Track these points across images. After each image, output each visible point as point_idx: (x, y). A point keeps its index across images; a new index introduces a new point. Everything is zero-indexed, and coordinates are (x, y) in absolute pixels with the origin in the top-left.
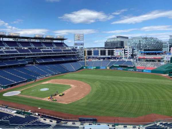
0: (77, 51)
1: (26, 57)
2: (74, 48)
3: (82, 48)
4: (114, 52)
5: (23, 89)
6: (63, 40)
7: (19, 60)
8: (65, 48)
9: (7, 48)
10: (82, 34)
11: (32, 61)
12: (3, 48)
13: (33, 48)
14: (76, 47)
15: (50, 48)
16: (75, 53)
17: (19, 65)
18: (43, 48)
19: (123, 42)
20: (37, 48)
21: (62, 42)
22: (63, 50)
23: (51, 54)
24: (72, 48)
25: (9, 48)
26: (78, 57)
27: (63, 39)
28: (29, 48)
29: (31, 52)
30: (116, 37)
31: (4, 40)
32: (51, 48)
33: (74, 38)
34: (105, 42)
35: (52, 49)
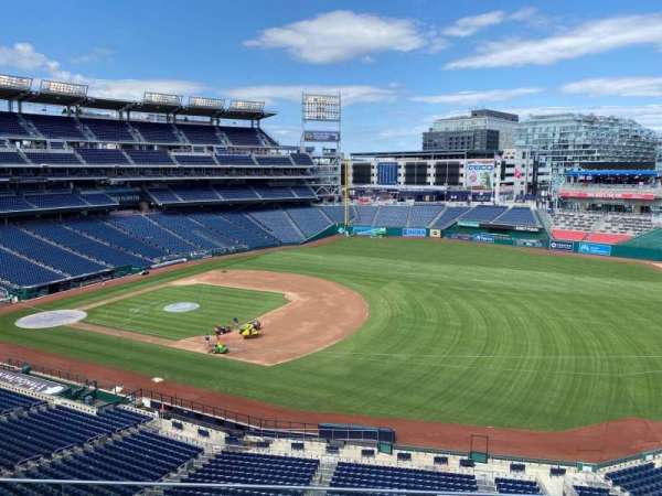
0: (312, 164)
1: (113, 180)
2: (303, 151)
3: (333, 150)
4: (462, 171)
5: (98, 301)
6: (258, 119)
7: (83, 193)
8: (266, 150)
9: (37, 143)
10: (335, 97)
11: (137, 198)
12: (21, 141)
13: (141, 146)
14: (310, 150)
15: (205, 150)
16: (303, 171)
17: (85, 213)
18: (178, 147)
19: (497, 132)
20: (156, 148)
21: (255, 126)
22: (258, 159)
23: (208, 171)
24: (295, 152)
25: (45, 143)
26: (315, 188)
27: (256, 115)
28: (124, 146)
29: (132, 162)
30: (469, 115)
31: (24, 111)
32: (211, 149)
33: (304, 111)
34: (425, 134)
35: (215, 151)
